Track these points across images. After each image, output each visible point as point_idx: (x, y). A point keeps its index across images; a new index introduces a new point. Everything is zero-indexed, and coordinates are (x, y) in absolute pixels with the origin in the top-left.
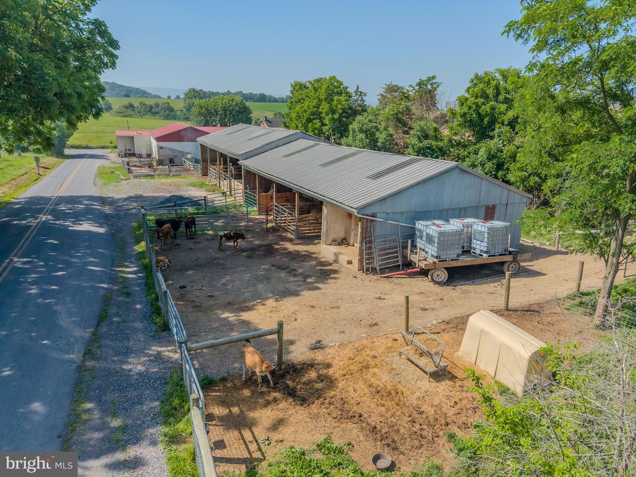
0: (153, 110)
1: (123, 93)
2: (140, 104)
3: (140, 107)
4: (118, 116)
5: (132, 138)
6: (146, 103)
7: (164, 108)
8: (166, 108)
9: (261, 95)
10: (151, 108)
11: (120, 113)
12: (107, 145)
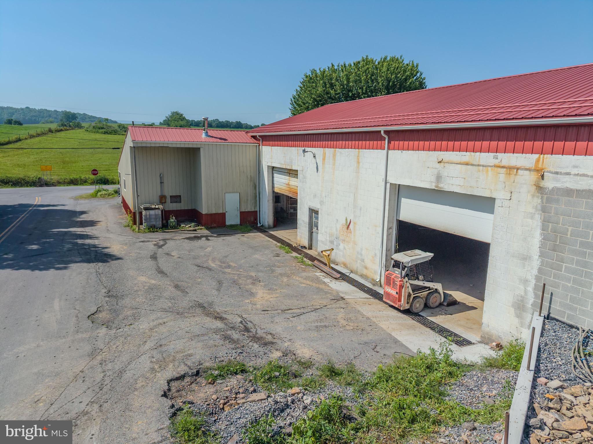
12: (82, 178)
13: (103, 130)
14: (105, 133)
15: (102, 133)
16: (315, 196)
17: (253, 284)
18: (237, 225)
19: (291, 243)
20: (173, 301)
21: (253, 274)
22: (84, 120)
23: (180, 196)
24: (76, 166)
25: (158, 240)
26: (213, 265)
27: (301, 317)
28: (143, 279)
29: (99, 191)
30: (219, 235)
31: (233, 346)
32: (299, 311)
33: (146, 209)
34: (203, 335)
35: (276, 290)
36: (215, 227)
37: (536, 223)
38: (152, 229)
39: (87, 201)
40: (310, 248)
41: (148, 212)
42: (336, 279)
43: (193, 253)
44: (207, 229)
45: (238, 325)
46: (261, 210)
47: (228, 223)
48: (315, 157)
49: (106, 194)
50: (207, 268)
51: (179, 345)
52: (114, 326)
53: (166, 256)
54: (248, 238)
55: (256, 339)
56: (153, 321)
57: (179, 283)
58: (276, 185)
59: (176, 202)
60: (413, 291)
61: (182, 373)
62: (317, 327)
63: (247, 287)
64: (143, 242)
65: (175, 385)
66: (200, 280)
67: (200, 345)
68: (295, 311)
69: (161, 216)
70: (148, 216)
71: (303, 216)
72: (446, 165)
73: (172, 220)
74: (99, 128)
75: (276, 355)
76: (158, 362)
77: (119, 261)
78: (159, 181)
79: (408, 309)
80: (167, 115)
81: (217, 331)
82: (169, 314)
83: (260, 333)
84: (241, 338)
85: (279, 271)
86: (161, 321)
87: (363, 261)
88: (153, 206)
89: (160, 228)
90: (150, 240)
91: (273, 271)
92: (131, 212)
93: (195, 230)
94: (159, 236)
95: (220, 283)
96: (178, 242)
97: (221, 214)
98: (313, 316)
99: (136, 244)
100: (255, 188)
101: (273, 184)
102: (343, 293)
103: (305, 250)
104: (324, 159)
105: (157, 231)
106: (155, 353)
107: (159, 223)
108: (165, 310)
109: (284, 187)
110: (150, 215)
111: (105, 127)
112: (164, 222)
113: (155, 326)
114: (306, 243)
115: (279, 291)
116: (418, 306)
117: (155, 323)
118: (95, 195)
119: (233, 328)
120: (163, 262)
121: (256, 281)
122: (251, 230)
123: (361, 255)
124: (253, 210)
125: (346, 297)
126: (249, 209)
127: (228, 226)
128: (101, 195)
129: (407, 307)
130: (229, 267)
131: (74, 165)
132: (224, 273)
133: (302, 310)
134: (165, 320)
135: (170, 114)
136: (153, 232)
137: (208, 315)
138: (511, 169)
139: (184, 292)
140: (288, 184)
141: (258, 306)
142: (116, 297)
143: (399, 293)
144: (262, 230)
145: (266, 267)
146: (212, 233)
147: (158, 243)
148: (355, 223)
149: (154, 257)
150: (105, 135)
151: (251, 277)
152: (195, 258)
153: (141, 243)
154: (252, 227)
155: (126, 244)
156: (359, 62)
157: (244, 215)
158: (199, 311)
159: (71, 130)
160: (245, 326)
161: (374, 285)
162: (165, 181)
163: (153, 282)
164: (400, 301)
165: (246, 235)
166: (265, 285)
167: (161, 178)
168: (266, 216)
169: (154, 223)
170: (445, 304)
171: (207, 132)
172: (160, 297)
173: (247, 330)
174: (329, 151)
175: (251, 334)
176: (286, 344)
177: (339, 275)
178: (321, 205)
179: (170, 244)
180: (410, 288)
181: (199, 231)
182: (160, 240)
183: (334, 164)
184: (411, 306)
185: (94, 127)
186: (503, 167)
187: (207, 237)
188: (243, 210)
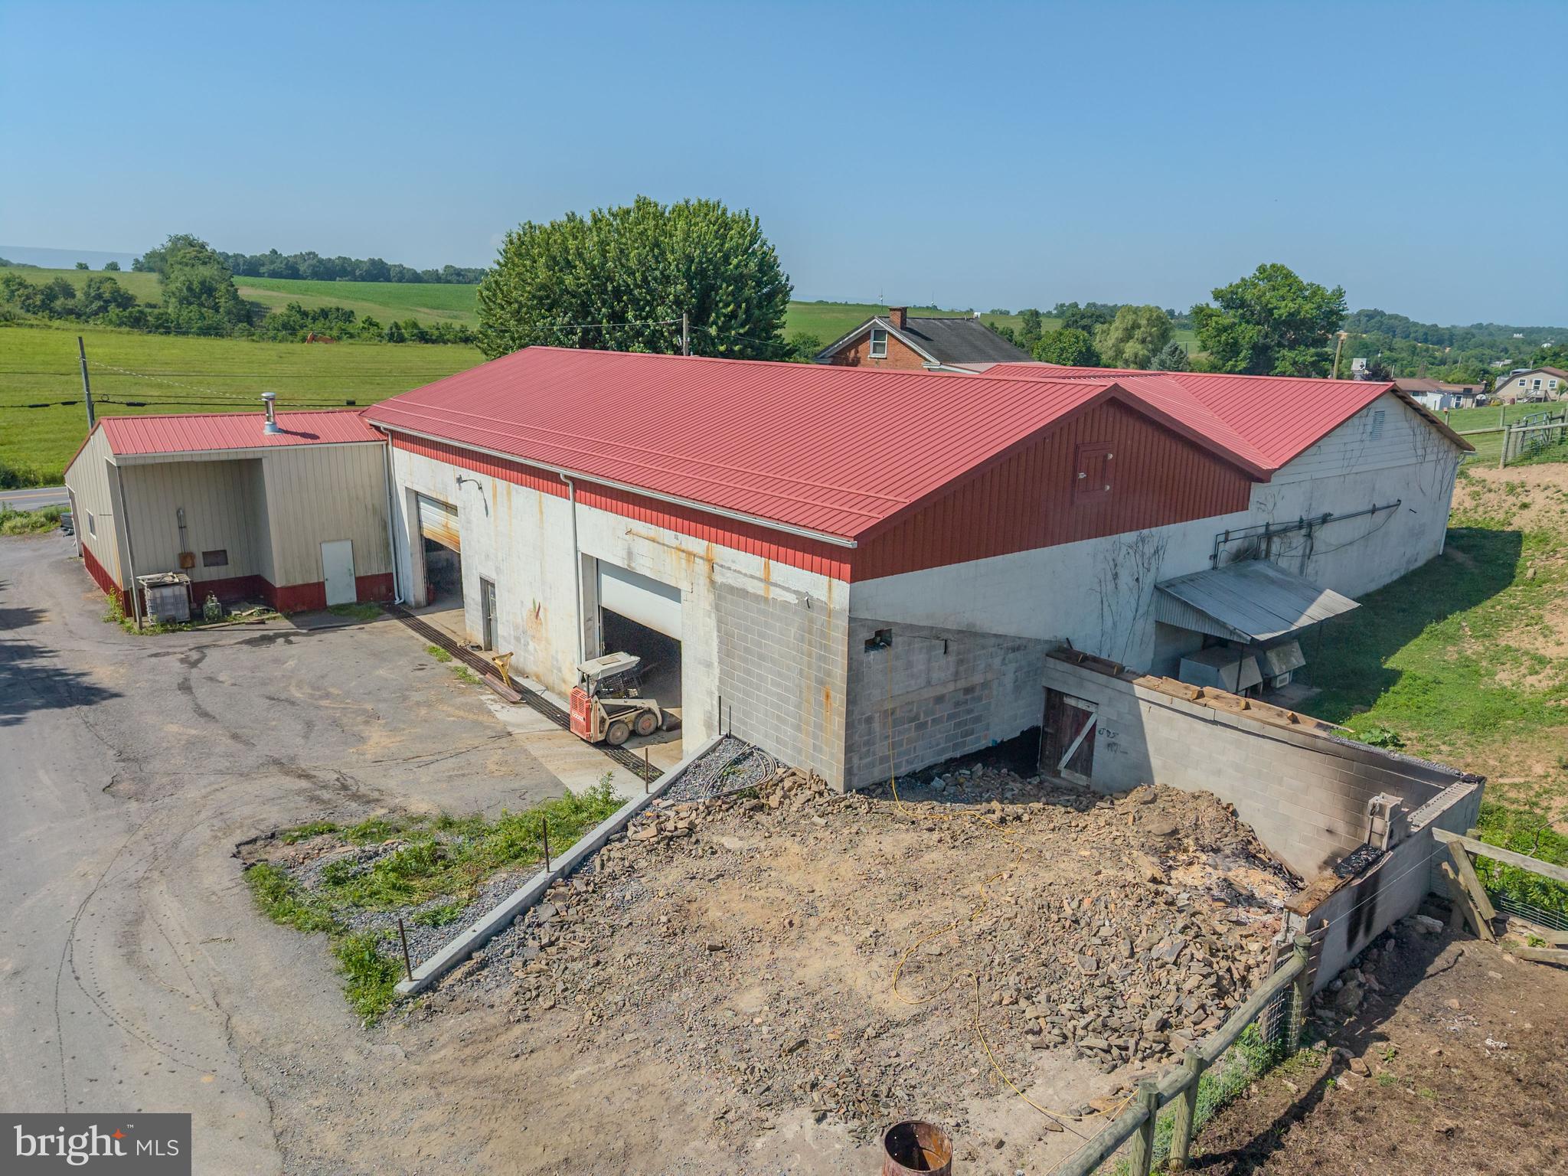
5: (245, 471)
8: (107, 296)
9: (373, 262)
16: (487, 556)
17: (366, 723)
18: (350, 605)
19: (455, 639)
20: (231, 759)
21: (369, 707)
23: (225, 551)
25: (186, 649)
26: (298, 695)
27: (431, 766)
28: (173, 728)
30: (313, 630)
31: (322, 807)
32: (431, 758)
33: (153, 585)
34: (281, 798)
35: (404, 729)
36: (303, 612)
37: (712, 622)
38: (170, 624)
40: (489, 647)
41: (158, 592)
42: (514, 703)
43: (258, 674)
44: (288, 617)
45: (332, 783)
46: (400, 570)
47: (331, 600)
48: (480, 488)
49: (26, 526)
50: (287, 700)
51: (247, 810)
52: (146, 798)
53: (209, 683)
54: (370, 633)
55: (356, 797)
56: (205, 787)
57: (238, 731)
58: (425, 524)
59: (217, 564)
60: (609, 714)
61: (254, 837)
62: (450, 776)
63: (355, 729)
64: (156, 655)
65: (245, 849)
66: (274, 723)
67: (276, 808)
68: (424, 759)
69: (186, 597)
70: (158, 601)
71: (471, 591)
72: (635, 537)
73: (212, 603)
75: (380, 812)
76: (220, 829)
77: (118, 700)
78: (176, 525)
79: (605, 740)
81: (299, 792)
82: (228, 777)
83: (363, 790)
84: (334, 798)
85: (416, 697)
86: (216, 786)
87: (560, 670)
88: (168, 579)
89: (186, 622)
90: (170, 650)
91: (405, 698)
92: (117, 590)
93: (262, 622)
94: (186, 640)
95: (309, 725)
96: (228, 651)
97: (314, 584)
98: (451, 763)
99: (144, 661)
100: (385, 528)
101: (420, 521)
102: (513, 725)
103: (477, 653)
104: (495, 496)
105: (181, 630)
106: (215, 821)
107: (184, 613)
108: (221, 772)
109: (439, 530)
110: (162, 597)
112: (194, 606)
113: (210, 793)
114: (479, 639)
115: (407, 732)
116: (619, 734)
117: (208, 790)
119: (324, 787)
120: (202, 692)
121: (372, 717)
122: (380, 614)
123: (557, 661)
124: (383, 571)
125: (515, 731)
126: (375, 571)
127: (331, 607)
129: (601, 737)
130: (327, 696)
132: (317, 707)
133: (436, 757)
134: (223, 785)
136: (173, 631)
137: (287, 774)
138: (691, 555)
139: (249, 744)
140: (446, 526)
141: (368, 756)
142: (135, 760)
143: (587, 720)
144: (403, 612)
145: (394, 693)
146: (298, 627)
147: (188, 657)
148: (545, 609)
149: (185, 687)
151: (365, 711)
152: (264, 684)
153: (153, 660)
154: (382, 607)
155: (122, 663)
156: (628, 212)
157: (364, 584)
158: (274, 769)
160: (342, 784)
161: (574, 707)
162: (190, 523)
163: (193, 732)
164: (588, 730)
165: (367, 627)
166: (386, 723)
167: (179, 518)
168: (411, 585)
169: (173, 613)
170: (664, 728)
171: (274, 423)
172: (209, 755)
173: (345, 787)
174: (501, 484)
175: (349, 792)
176: (397, 801)
177: (518, 697)
178: (498, 574)
179: (213, 657)
180: (602, 710)
181: (270, 624)
182: (190, 650)
183: (510, 508)
184: (607, 734)
186: (683, 551)
187: (286, 636)
188: (362, 574)
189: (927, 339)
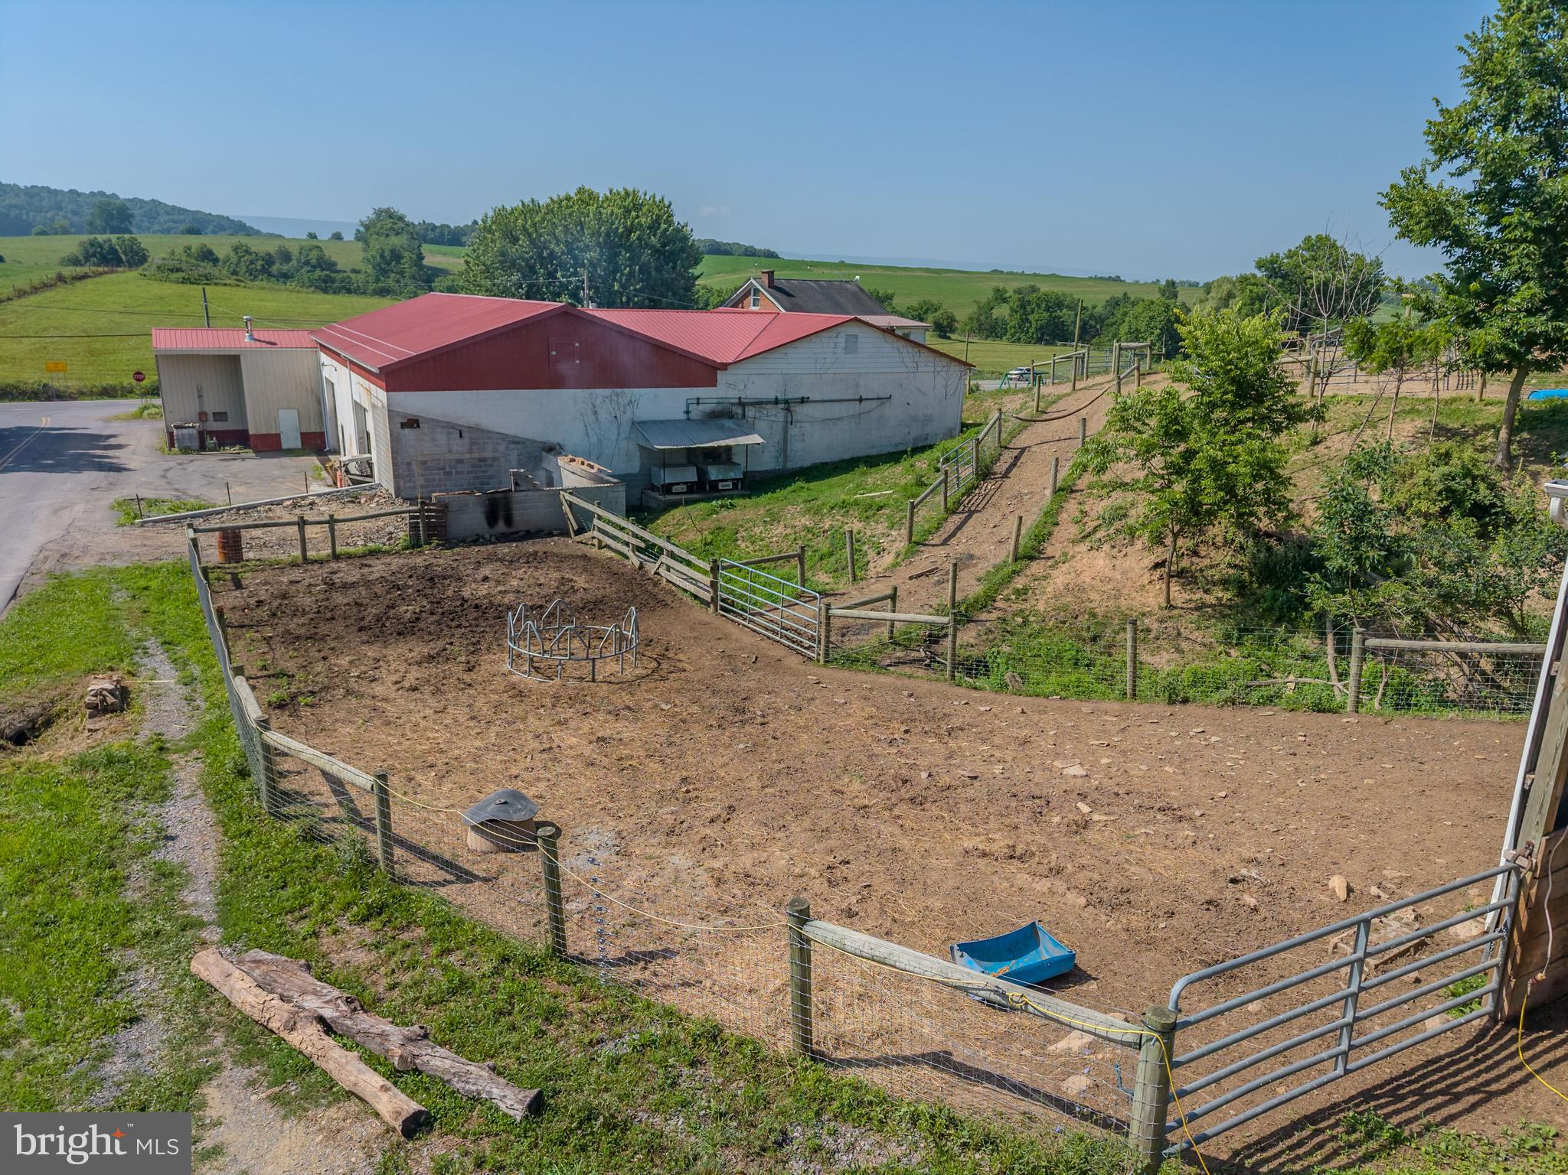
0: (274, 269)
1: (182, 227)
2: (236, 249)
3: (234, 259)
4: (168, 279)
5: (232, 363)
6: (253, 249)
7: (307, 263)
8: (314, 262)
10: (269, 260)
11: (170, 271)
12: (125, 384)
13: (180, 275)
14: (184, 281)
15: (177, 282)
17: (240, 485)
18: (297, 447)
21: (250, 481)
22: (155, 218)
23: (226, 414)
24: (115, 361)
26: (220, 476)
28: (144, 479)
29: (146, 408)
30: (263, 458)
33: (177, 427)
35: (255, 488)
36: (264, 449)
38: (186, 451)
39: (124, 424)
41: (180, 432)
43: (210, 469)
44: (254, 452)
47: (284, 444)
49: (156, 414)
53: (181, 470)
57: (172, 482)
59: (221, 421)
64: (167, 461)
66: (194, 481)
69: (196, 436)
70: (180, 436)
72: (360, 386)
73: (212, 441)
74: (172, 270)
78: (196, 395)
80: (364, 219)
88: (190, 425)
89: (196, 450)
93: (240, 453)
94: (195, 459)
95: (210, 483)
96: (206, 462)
97: (274, 434)
99: (158, 463)
100: (320, 404)
105: (193, 454)
107: (196, 444)
110: (183, 435)
111: (184, 266)
112: (201, 441)
118: (139, 416)
122: (309, 454)
124: (319, 430)
126: (313, 430)
127: (284, 448)
128: (149, 415)
130: (235, 477)
131: (112, 358)
132: (223, 479)
135: (370, 214)
136: (189, 454)
138: (368, 391)
144: (324, 454)
145: (270, 478)
150: (184, 286)
151: (245, 482)
152: (208, 472)
154: (314, 451)
155: (146, 462)
157: (306, 437)
159: (110, 276)
162: (204, 394)
166: (250, 486)
167: (198, 391)
168: (331, 438)
169: (189, 444)
171: (251, 335)
185: (158, 267)
188: (305, 430)
189: (789, 295)
